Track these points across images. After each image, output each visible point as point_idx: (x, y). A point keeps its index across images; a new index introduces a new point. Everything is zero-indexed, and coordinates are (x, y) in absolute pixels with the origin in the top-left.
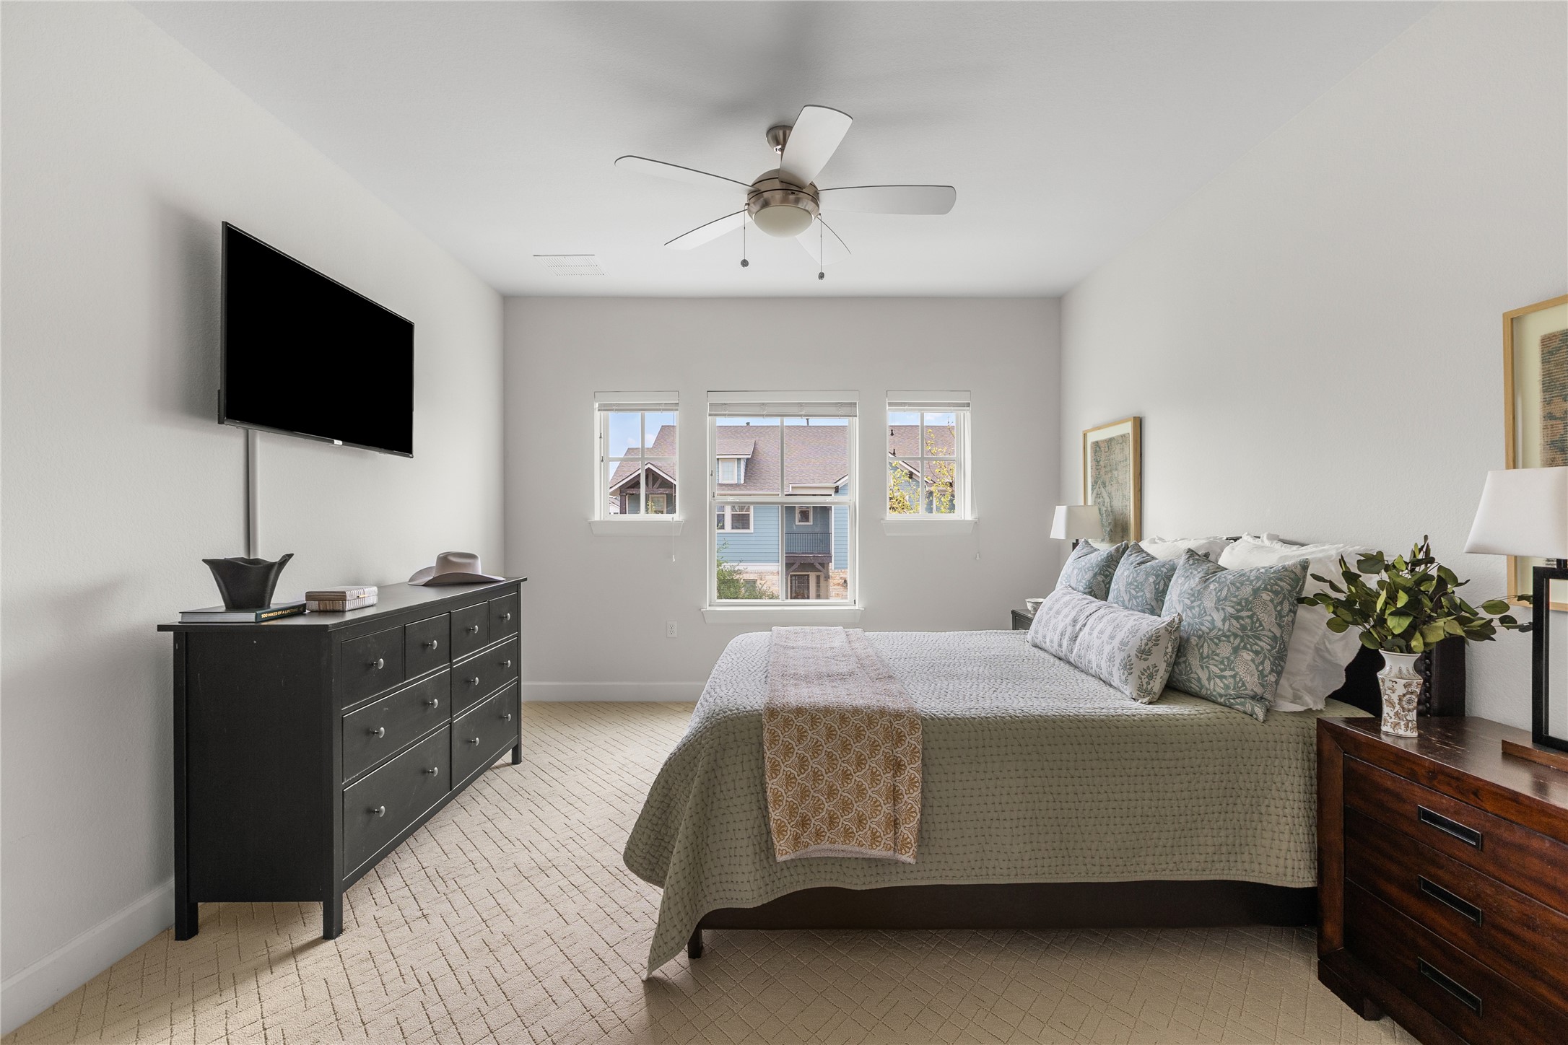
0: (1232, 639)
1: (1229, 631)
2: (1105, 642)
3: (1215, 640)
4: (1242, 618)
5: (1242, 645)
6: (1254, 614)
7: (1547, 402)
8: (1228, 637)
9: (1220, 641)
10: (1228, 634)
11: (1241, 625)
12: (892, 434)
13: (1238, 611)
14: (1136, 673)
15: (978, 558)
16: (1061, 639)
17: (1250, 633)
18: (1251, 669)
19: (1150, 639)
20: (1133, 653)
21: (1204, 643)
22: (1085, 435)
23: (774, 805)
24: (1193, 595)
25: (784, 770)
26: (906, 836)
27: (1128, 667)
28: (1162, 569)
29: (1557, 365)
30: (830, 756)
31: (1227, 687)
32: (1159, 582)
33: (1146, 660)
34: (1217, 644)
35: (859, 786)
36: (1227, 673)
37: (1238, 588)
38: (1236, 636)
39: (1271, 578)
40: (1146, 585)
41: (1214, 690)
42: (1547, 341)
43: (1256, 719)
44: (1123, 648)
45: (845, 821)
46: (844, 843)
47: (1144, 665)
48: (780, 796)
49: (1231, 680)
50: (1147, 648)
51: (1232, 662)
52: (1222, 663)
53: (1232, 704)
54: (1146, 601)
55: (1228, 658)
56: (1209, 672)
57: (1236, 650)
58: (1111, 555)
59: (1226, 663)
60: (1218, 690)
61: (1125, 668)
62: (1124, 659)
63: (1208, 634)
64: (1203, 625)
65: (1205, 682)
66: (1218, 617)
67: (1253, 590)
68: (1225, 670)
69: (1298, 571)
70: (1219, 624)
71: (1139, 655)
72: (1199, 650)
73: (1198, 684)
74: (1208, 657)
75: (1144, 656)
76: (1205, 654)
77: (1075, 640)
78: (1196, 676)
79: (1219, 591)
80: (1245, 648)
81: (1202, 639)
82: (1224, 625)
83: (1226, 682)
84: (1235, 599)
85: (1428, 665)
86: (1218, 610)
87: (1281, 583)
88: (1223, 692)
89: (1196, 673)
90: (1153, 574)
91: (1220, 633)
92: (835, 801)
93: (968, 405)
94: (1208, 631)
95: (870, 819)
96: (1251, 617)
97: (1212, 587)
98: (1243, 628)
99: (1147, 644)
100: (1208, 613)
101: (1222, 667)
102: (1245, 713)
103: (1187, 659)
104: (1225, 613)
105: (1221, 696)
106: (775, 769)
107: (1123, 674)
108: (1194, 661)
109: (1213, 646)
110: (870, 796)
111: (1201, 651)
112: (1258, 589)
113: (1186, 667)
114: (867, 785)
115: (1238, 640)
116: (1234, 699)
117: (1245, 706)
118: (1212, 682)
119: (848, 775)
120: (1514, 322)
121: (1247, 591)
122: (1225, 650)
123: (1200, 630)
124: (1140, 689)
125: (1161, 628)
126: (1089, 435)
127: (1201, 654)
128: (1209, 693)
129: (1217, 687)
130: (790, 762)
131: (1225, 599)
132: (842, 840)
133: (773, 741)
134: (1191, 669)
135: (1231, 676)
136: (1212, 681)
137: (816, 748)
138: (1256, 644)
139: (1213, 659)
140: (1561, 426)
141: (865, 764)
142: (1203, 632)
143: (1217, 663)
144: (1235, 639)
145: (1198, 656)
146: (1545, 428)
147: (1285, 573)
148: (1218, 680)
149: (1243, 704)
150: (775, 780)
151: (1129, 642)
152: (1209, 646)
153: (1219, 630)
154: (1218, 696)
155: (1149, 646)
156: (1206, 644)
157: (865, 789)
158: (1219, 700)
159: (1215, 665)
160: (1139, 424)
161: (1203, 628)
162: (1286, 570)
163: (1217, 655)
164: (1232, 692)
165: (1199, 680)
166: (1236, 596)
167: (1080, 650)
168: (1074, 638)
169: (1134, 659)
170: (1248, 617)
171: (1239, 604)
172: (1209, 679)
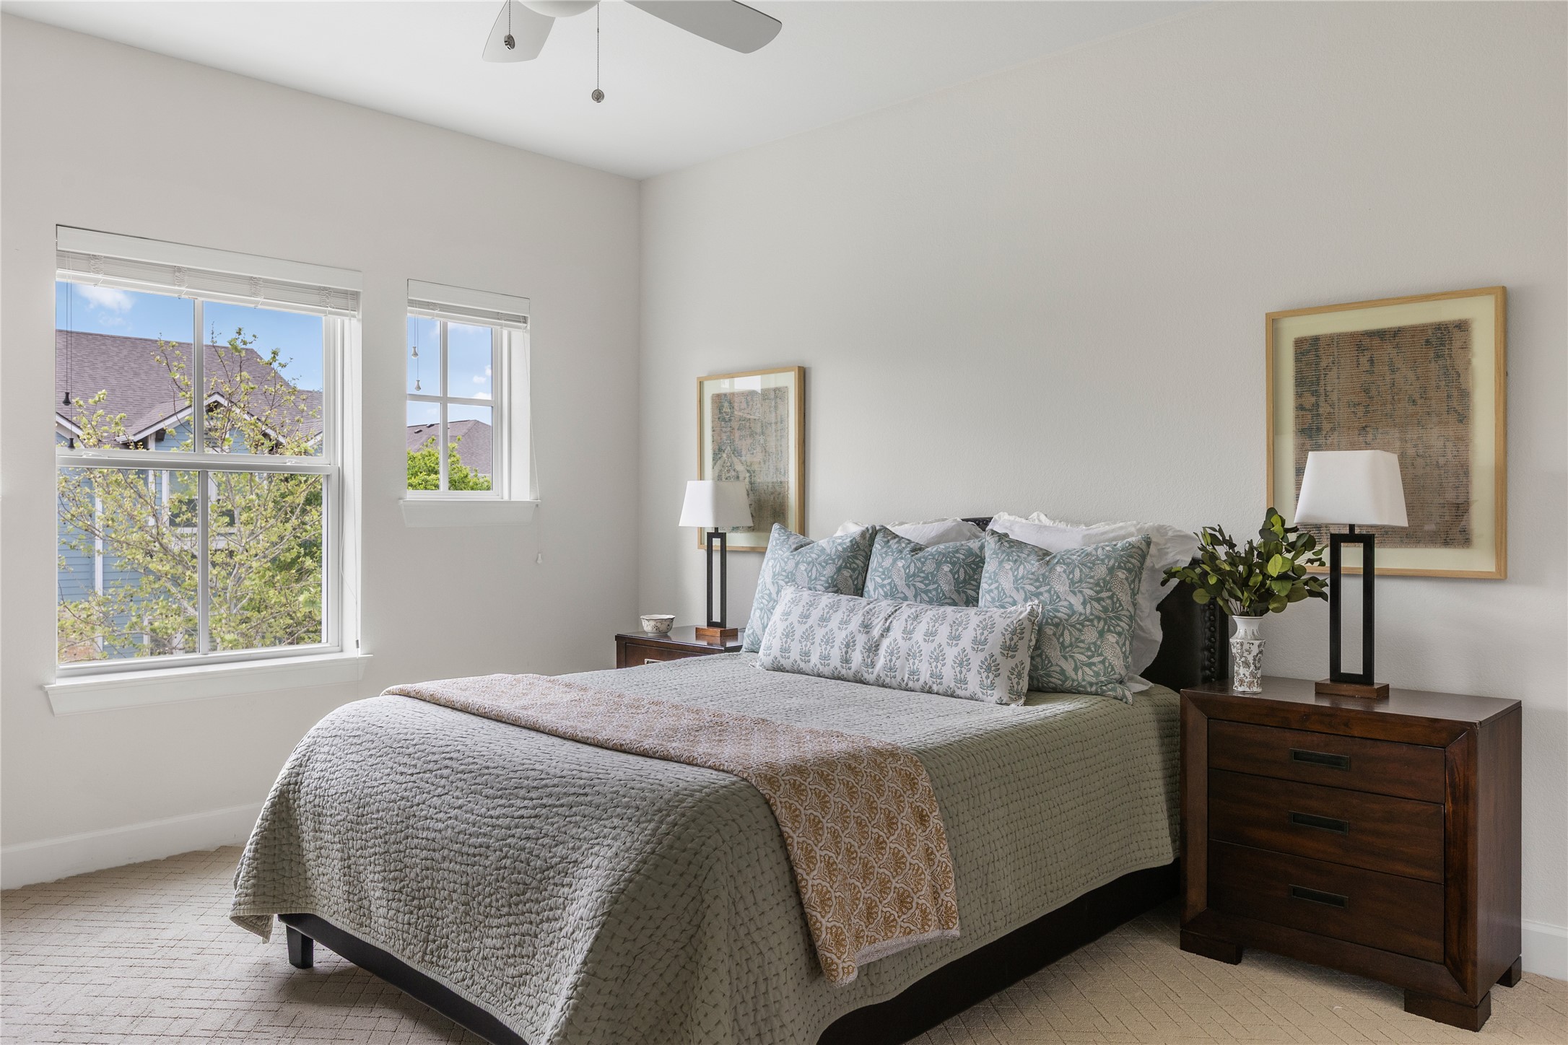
0: (1096, 623)
1: (1092, 614)
2: (944, 644)
3: (1078, 626)
4: (1103, 599)
5: (1106, 628)
6: (1114, 594)
7: (1299, 395)
8: (1091, 621)
9: (1083, 626)
10: (1091, 617)
11: (1103, 607)
12: (416, 354)
13: (1098, 592)
14: (1005, 672)
15: (540, 561)
16: (847, 653)
17: (1112, 615)
18: (1117, 651)
19: (1014, 632)
20: (997, 651)
21: (1064, 630)
22: (701, 384)
23: (823, 908)
24: (1037, 580)
25: (821, 856)
26: (949, 905)
27: (993, 668)
28: (957, 555)
29: (1307, 364)
30: (860, 824)
31: (1097, 674)
32: (959, 570)
33: (1013, 657)
34: (1080, 630)
35: (896, 854)
36: (1096, 660)
37: (1091, 568)
38: (1099, 619)
39: (1122, 556)
40: (939, 574)
41: (1084, 680)
42: (1299, 343)
43: (1126, 703)
44: (980, 647)
45: (886, 907)
46: (886, 938)
47: (1012, 663)
48: (826, 893)
49: (1101, 666)
50: (1013, 643)
51: (1100, 647)
52: (1089, 649)
53: (1104, 691)
54: (944, 594)
55: (1095, 644)
56: (1075, 661)
57: (1101, 634)
58: (856, 542)
59: (1093, 649)
60: (1088, 679)
61: (988, 669)
62: (986, 659)
63: (1067, 620)
64: (1059, 612)
65: (1071, 673)
66: (1076, 601)
67: (1108, 569)
68: (1092, 656)
69: (1144, 546)
70: (1079, 608)
71: (1005, 652)
72: (1058, 639)
73: (1061, 677)
74: (1071, 645)
75: (1011, 653)
76: (1067, 642)
77: (877, 650)
78: (1058, 669)
79: (1070, 573)
80: (1109, 630)
81: (1061, 627)
82: (1085, 608)
83: (1095, 669)
84: (1092, 581)
85: (1213, 632)
86: (1074, 593)
87: (1133, 561)
88: (1094, 680)
89: (1057, 665)
90: (946, 562)
91: (1082, 618)
92: (872, 883)
93: (525, 320)
94: (1067, 617)
95: (915, 893)
96: (1111, 598)
97: (1059, 569)
98: (1105, 610)
99: (1013, 639)
100: (1063, 598)
101: (1090, 653)
102: (1115, 698)
103: (1043, 651)
104: (1084, 596)
105: (1091, 684)
106: (810, 858)
107: (987, 677)
108: (1054, 653)
109: (1076, 633)
110: (910, 864)
111: (1061, 640)
112: (1113, 567)
113: (1043, 661)
114: (904, 850)
115: (1102, 623)
116: (1105, 685)
117: (1116, 691)
118: (1080, 673)
119: (881, 843)
120: (1273, 322)
121: (1101, 571)
122: (1090, 635)
123: (1056, 617)
124: (1011, 691)
125: (1023, 618)
126: (707, 384)
127: (1062, 644)
128: (1075, 684)
129: (1086, 676)
130: (824, 841)
131: (1080, 581)
132: (883, 934)
133: (795, 818)
134: (1050, 662)
135: (1100, 662)
136: (1080, 670)
137: (843, 815)
138: (1118, 625)
139: (1078, 647)
140: (1309, 417)
141: (896, 823)
142: (1060, 619)
143: (1082, 650)
144: (1099, 623)
145: (1058, 646)
146: (1297, 417)
147: (1134, 550)
148: (1086, 669)
149: (1114, 689)
150: (815, 872)
151: (986, 639)
152: (1071, 634)
153: (1081, 614)
154: (1088, 686)
155: (1015, 640)
156: (1066, 632)
157: (903, 856)
158: (1089, 689)
159: (1082, 653)
160: (803, 376)
161: (1059, 615)
162: (1133, 547)
163: (1083, 641)
164: (1103, 679)
165: (1063, 672)
166: (1092, 577)
167: (891, 660)
168: (874, 648)
169: (1000, 659)
170: (1108, 597)
171: (1097, 584)
172: (1076, 670)
